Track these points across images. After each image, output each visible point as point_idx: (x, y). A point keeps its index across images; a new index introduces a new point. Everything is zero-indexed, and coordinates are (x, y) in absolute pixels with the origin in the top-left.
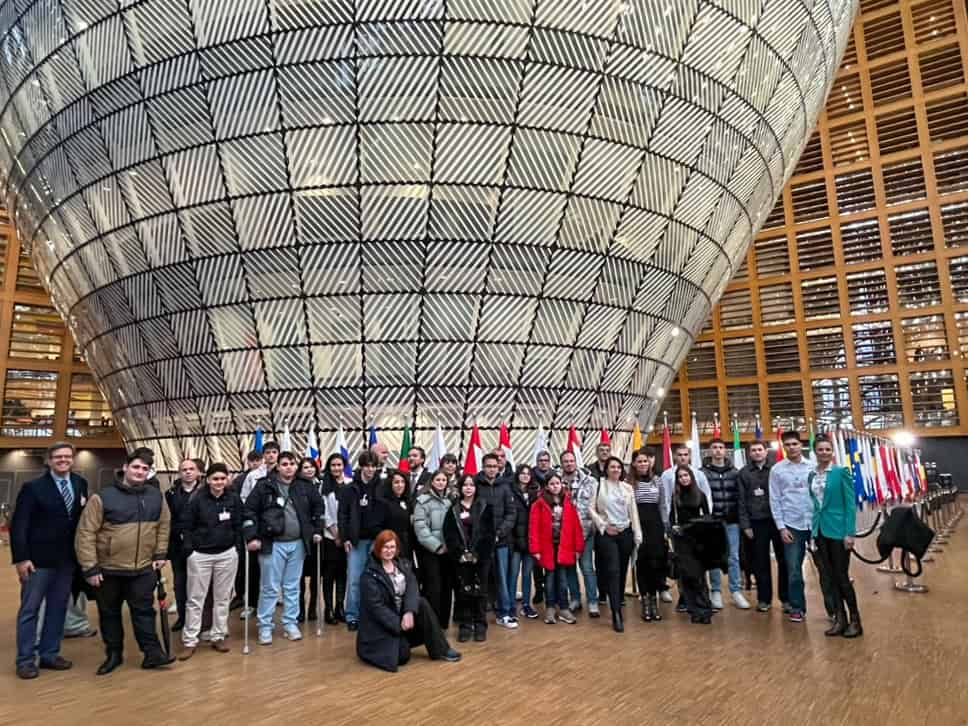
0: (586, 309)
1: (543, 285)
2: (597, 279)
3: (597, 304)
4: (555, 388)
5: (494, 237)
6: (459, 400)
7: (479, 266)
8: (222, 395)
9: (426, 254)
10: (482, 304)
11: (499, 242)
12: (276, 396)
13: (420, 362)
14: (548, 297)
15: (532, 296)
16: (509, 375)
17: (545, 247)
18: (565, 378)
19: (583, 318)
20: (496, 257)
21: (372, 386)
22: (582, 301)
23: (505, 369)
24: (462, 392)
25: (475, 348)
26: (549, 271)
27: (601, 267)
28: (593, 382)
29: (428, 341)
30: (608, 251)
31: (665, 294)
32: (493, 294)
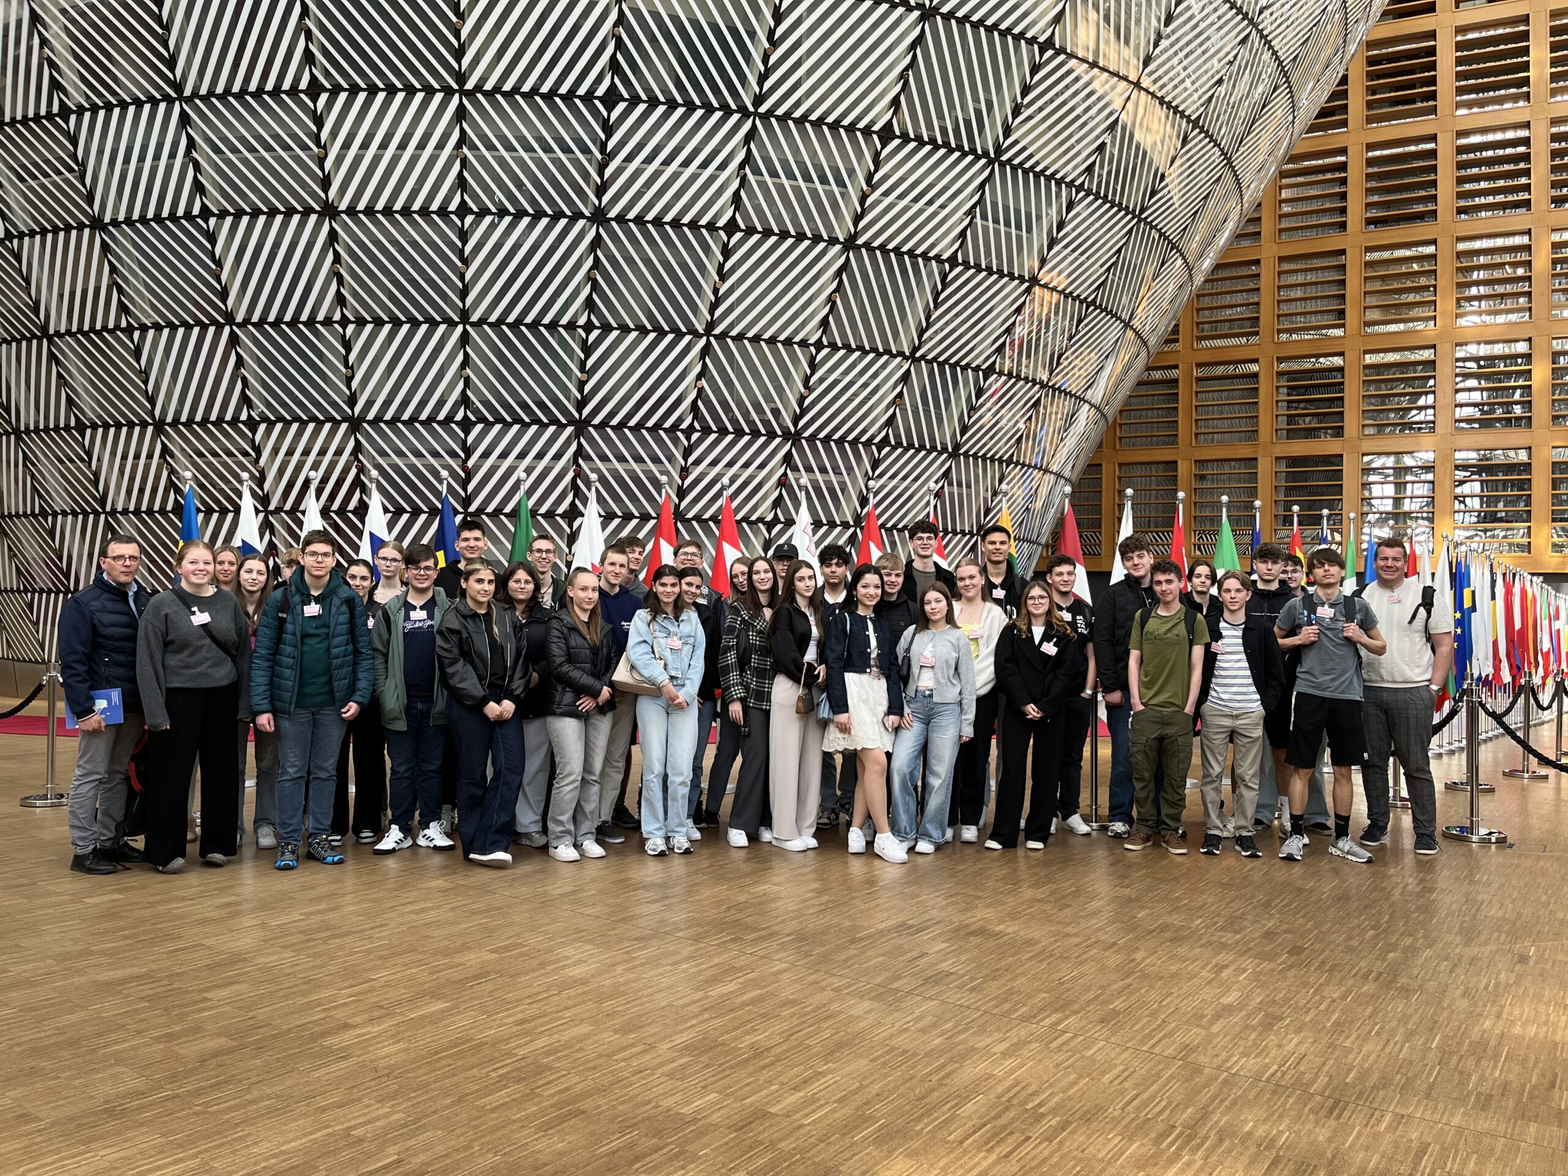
0: (944, 276)
1: (857, 218)
2: (970, 212)
3: (967, 266)
4: (868, 444)
5: (759, 100)
6: (671, 458)
7: (722, 167)
8: (144, 425)
9: (609, 130)
10: (727, 253)
11: (770, 112)
12: (268, 433)
13: (591, 373)
14: (867, 245)
15: (833, 241)
16: (776, 412)
17: (867, 132)
18: (891, 422)
19: (936, 295)
20: (762, 147)
21: (482, 419)
22: (937, 258)
23: (769, 398)
24: (676, 441)
25: (706, 350)
26: (873, 188)
27: (982, 186)
28: (947, 434)
29: (607, 329)
30: (999, 151)
31: (1105, 255)
32: (750, 231)
